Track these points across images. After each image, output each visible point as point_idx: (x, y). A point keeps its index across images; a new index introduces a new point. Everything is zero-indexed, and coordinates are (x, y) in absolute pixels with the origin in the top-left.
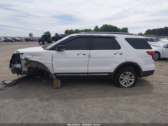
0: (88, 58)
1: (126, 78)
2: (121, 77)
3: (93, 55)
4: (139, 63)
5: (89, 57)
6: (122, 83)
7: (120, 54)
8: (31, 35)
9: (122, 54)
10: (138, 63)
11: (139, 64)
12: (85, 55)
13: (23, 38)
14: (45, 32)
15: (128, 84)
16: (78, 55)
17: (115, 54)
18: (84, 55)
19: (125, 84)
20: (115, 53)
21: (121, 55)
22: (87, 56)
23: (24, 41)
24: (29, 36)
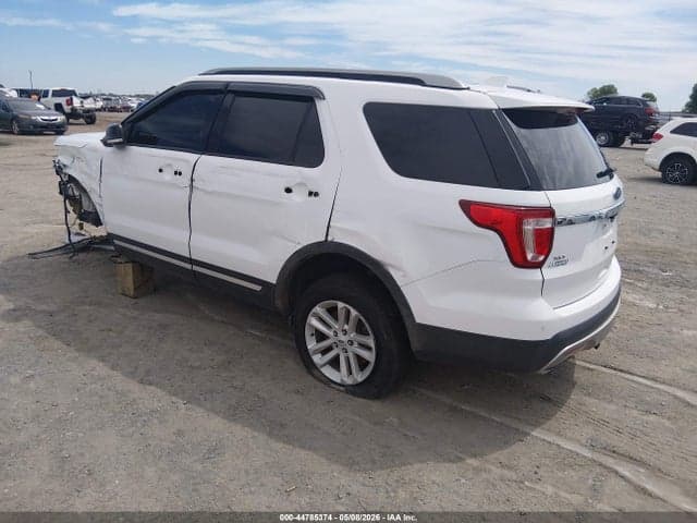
0: (188, 191)
1: (341, 336)
3: (203, 180)
4: (399, 269)
5: (192, 187)
7: (310, 194)
9: (317, 194)
10: (393, 266)
11: (393, 272)
12: (180, 174)
16: (161, 171)
17: (288, 190)
18: (175, 173)
20: (288, 186)
21: (313, 198)
22: (185, 179)
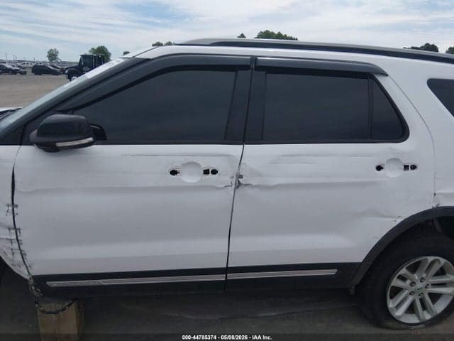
0: (231, 190)
1: (419, 285)
2: (396, 282)
3: (259, 175)
5: (239, 185)
6: (398, 307)
7: (406, 167)
8: (52, 55)
9: (414, 167)
12: (214, 172)
13: (29, 65)
14: (93, 49)
15: (424, 307)
16: (174, 172)
17: (379, 168)
18: (206, 172)
19: (411, 310)
20: (379, 164)
21: (410, 172)
22: (225, 178)
23: (29, 71)
24: (47, 60)
